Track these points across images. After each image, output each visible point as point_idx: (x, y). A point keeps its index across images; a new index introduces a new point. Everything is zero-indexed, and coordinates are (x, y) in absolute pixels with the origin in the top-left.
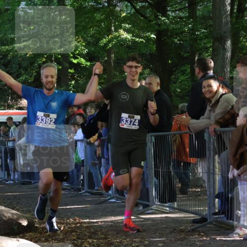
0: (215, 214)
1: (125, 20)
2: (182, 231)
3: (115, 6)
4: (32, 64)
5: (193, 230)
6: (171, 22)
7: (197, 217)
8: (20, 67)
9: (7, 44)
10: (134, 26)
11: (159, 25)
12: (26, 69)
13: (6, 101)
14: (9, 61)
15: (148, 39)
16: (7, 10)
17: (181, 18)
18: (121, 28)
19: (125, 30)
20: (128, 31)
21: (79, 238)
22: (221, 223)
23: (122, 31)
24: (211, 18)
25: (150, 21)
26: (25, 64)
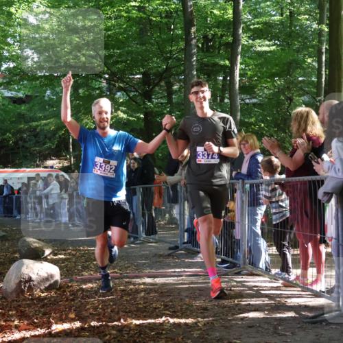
0: (184, 243)
1: (122, 104)
2: (161, 256)
3: (115, 94)
4: (54, 135)
5: (169, 255)
6: (155, 106)
7: (172, 246)
8: (46, 137)
9: (36, 121)
10: (128, 109)
11: (146, 108)
12: (50, 139)
13: (35, 162)
14: (38, 133)
15: (138, 118)
16: (37, 96)
17: (162, 104)
18: (119, 110)
19: (122, 111)
20: (124, 112)
21: (86, 261)
22: (189, 250)
23: (119, 112)
24: (183, 104)
25: (140, 105)
26: (49, 135)
